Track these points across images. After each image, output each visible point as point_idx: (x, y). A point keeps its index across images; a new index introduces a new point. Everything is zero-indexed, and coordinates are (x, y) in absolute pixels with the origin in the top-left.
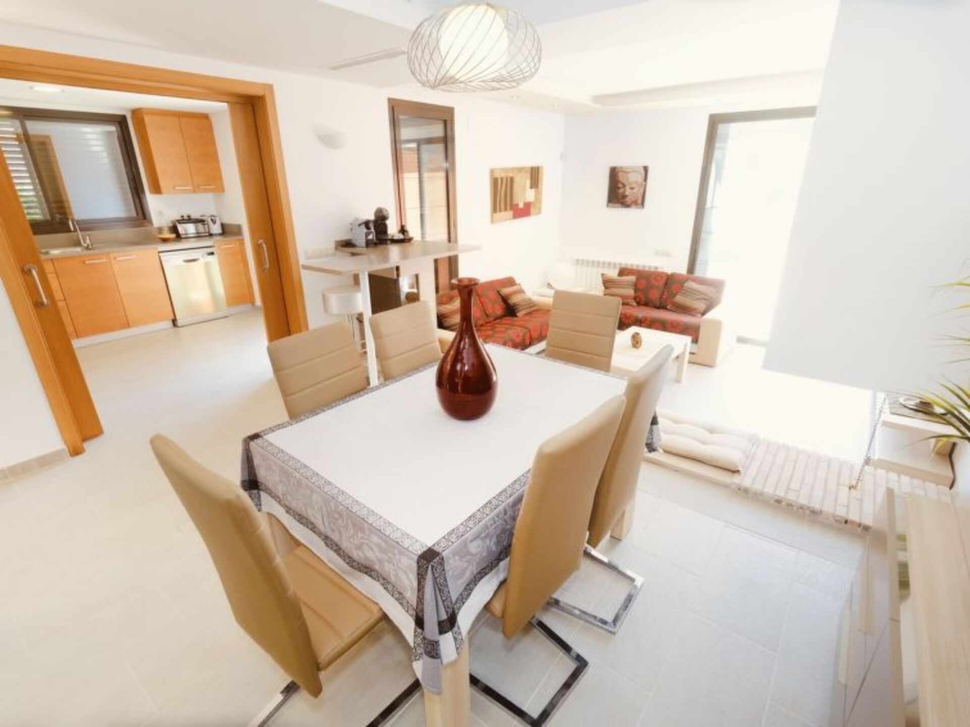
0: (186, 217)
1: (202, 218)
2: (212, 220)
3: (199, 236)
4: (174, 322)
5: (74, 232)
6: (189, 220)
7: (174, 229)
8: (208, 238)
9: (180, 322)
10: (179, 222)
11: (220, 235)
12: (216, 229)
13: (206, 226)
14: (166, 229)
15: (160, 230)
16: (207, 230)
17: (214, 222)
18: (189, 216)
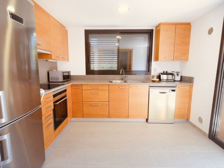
0: (165, 72)
1: (173, 73)
2: (177, 74)
3: (167, 81)
4: (147, 120)
5: (121, 74)
6: (167, 73)
7: (159, 77)
8: (173, 82)
9: (149, 121)
10: (162, 74)
11: (179, 81)
12: (178, 78)
13: (174, 76)
14: (156, 76)
15: (153, 77)
16: (173, 79)
17: (178, 75)
18: (167, 72)
